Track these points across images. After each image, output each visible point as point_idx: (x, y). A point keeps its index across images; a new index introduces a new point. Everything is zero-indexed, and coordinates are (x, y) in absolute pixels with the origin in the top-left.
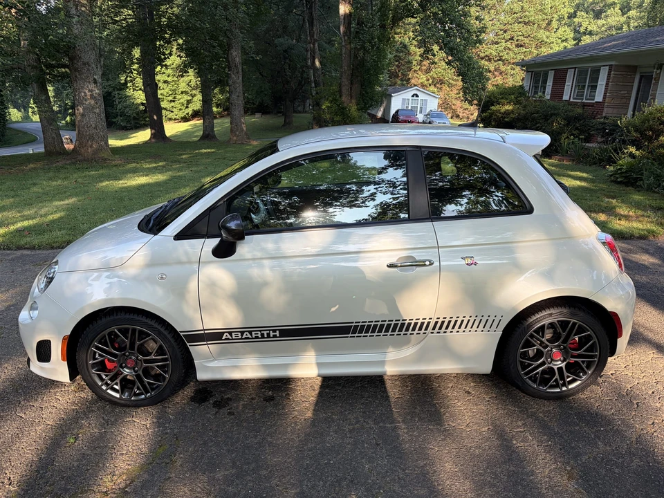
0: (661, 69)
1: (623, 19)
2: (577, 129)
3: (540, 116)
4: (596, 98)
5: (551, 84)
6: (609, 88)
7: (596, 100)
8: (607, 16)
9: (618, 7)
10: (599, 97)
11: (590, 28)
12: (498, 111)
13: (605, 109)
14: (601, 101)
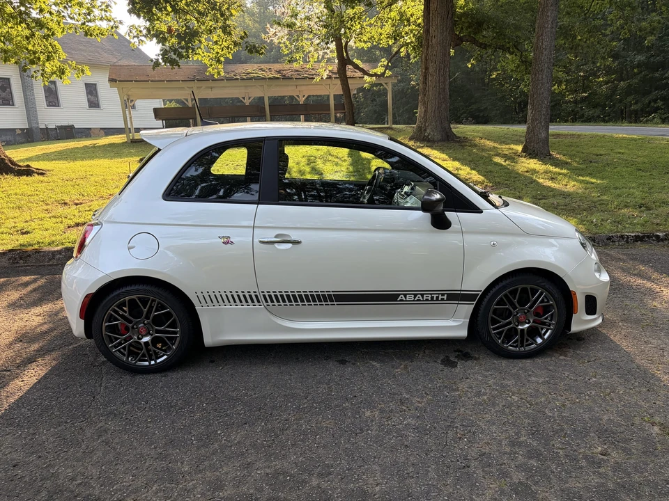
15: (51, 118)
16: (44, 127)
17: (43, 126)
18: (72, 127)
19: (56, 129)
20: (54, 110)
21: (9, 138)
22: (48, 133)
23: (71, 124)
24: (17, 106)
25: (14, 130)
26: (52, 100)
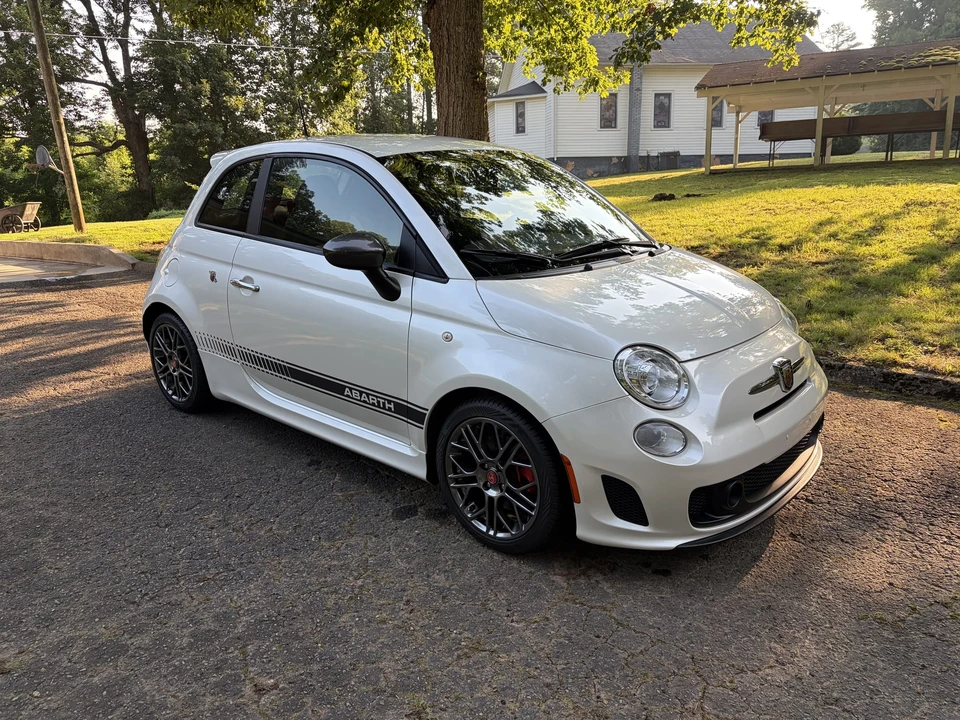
15: (656, 143)
16: (645, 154)
17: (643, 153)
18: (676, 154)
19: (657, 157)
20: (663, 132)
21: (603, 168)
22: (648, 161)
23: (676, 149)
24: (619, 128)
25: (609, 159)
26: (661, 118)
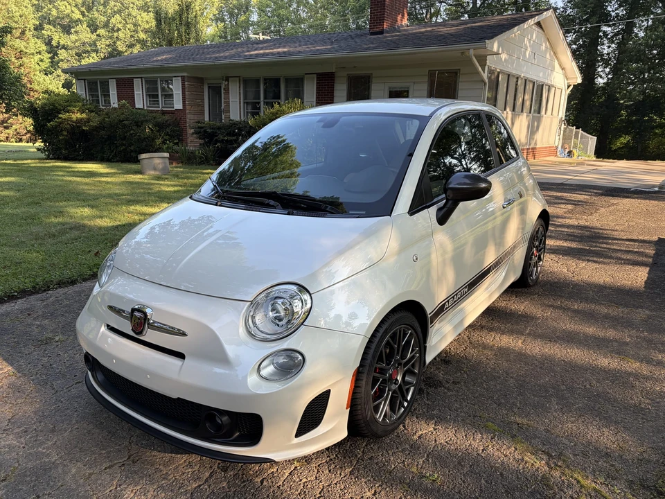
0: (228, 81)
1: (94, 37)
2: (168, 134)
3: (131, 124)
4: (175, 106)
5: (116, 92)
6: (187, 97)
7: (175, 108)
8: (76, 32)
9: (86, 25)
10: (178, 104)
11: (62, 43)
12: (70, 119)
13: (188, 116)
14: (181, 108)
